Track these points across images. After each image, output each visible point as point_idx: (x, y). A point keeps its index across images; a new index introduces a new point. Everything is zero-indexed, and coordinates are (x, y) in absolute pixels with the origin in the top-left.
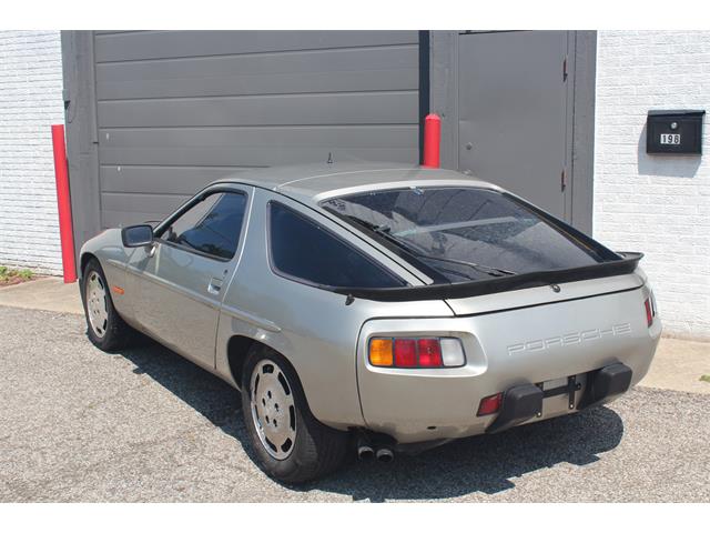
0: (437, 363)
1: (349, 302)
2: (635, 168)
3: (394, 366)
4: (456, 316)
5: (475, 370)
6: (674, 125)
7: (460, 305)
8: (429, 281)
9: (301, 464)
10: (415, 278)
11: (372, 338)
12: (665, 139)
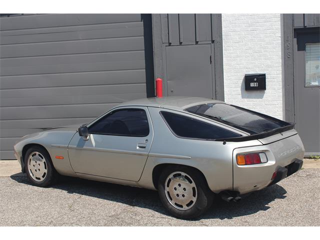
0: (259, 162)
1: (224, 143)
2: (240, 96)
3: (246, 164)
4: (264, 145)
5: (272, 163)
6: (255, 79)
7: (264, 141)
8: (249, 134)
9: (200, 209)
10: (245, 134)
11: (237, 155)
12: (252, 85)
